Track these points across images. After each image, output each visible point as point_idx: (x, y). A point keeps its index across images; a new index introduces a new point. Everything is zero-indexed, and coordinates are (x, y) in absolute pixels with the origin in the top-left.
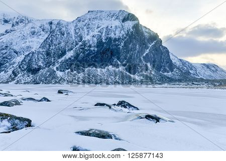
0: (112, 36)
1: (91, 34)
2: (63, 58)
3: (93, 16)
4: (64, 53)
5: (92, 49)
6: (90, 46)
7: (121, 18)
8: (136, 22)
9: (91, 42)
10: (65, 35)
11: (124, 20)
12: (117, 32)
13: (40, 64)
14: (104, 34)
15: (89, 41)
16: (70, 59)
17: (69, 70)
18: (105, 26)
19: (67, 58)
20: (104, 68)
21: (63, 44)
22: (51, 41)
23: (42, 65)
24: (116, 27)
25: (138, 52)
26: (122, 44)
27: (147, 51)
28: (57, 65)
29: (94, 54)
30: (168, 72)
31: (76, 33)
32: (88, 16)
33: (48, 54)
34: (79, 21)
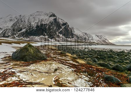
0: (43, 23)
1: (35, 22)
2: (20, 32)
3: (38, 14)
4: (21, 30)
5: (34, 28)
6: (33, 27)
7: (49, 15)
8: (55, 17)
9: (33, 26)
10: (23, 22)
11: (50, 16)
12: (46, 22)
13: (9, 34)
14: (40, 22)
15: (33, 25)
16: (23, 32)
17: (23, 37)
18: (41, 19)
19: (22, 32)
20: (39, 36)
21: (21, 26)
22: (16, 24)
23: (10, 35)
24: (46, 19)
25: (55, 30)
26: (48, 27)
27: (61, 29)
28: (17, 35)
29: (34, 30)
30: (71, 38)
31: (28, 21)
32: (36, 14)
33: (14, 30)
34: (31, 16)
